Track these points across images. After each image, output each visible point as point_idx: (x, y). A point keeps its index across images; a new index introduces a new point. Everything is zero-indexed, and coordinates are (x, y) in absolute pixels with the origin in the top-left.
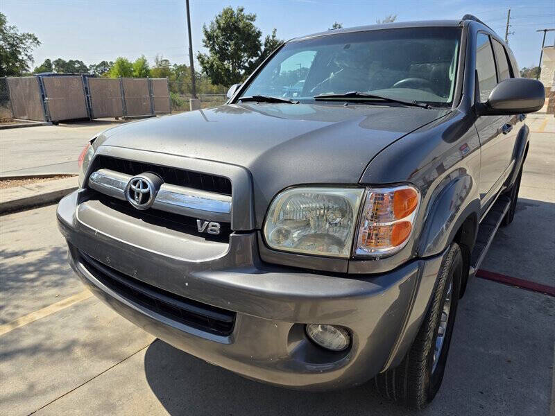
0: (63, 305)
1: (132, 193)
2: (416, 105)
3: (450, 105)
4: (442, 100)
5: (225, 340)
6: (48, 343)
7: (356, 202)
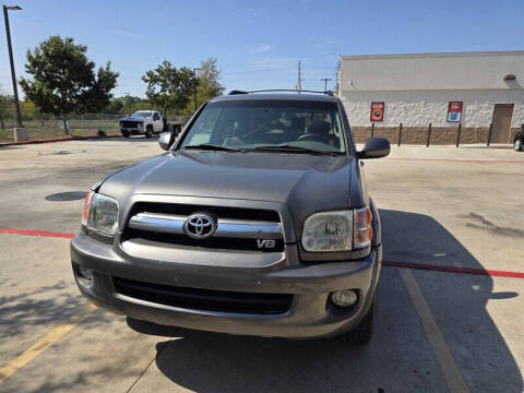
1: (192, 228)
2: (328, 154)
3: (344, 154)
7: (350, 218)
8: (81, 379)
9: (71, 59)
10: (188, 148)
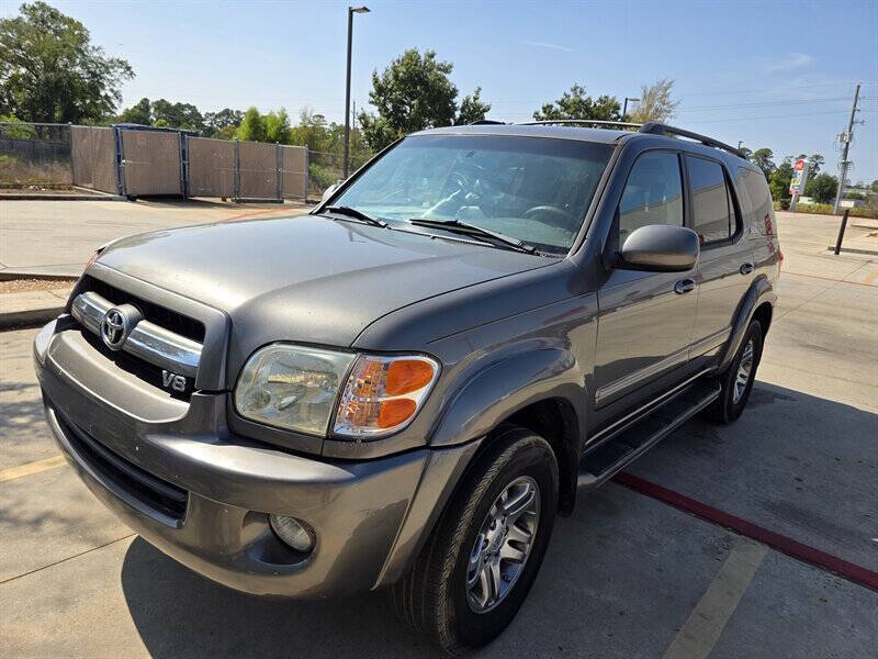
0: (50, 464)
1: (107, 327)
5: (174, 523)
6: (15, 511)
8: (39, 521)
9: (422, 81)
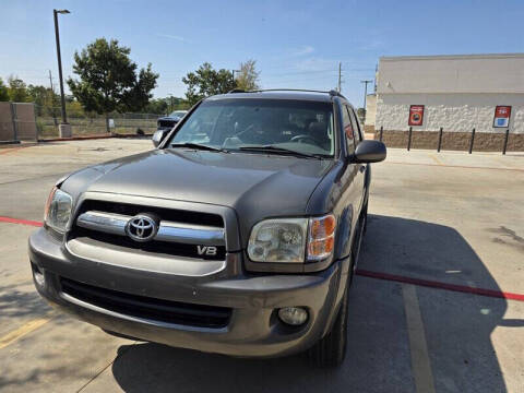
1: (134, 230)
2: (313, 156)
3: (333, 157)
4: (326, 153)
5: (225, 330)
7: (305, 227)
8: (34, 377)
9: (114, 60)
10: (175, 146)
